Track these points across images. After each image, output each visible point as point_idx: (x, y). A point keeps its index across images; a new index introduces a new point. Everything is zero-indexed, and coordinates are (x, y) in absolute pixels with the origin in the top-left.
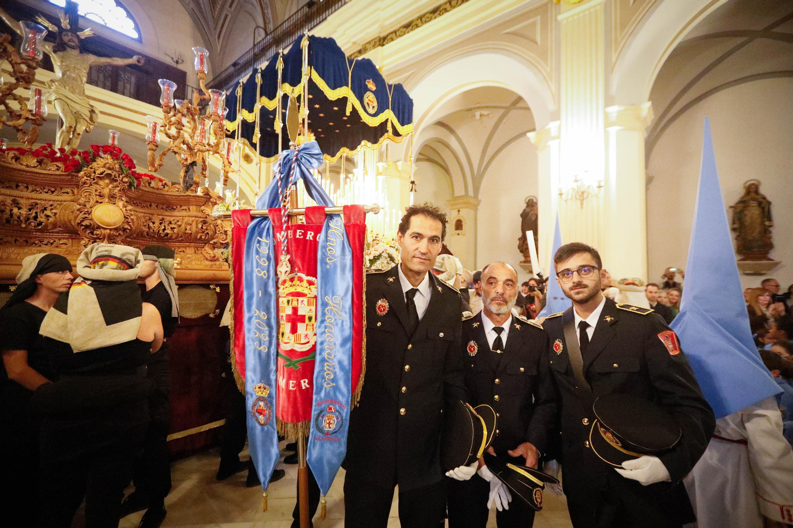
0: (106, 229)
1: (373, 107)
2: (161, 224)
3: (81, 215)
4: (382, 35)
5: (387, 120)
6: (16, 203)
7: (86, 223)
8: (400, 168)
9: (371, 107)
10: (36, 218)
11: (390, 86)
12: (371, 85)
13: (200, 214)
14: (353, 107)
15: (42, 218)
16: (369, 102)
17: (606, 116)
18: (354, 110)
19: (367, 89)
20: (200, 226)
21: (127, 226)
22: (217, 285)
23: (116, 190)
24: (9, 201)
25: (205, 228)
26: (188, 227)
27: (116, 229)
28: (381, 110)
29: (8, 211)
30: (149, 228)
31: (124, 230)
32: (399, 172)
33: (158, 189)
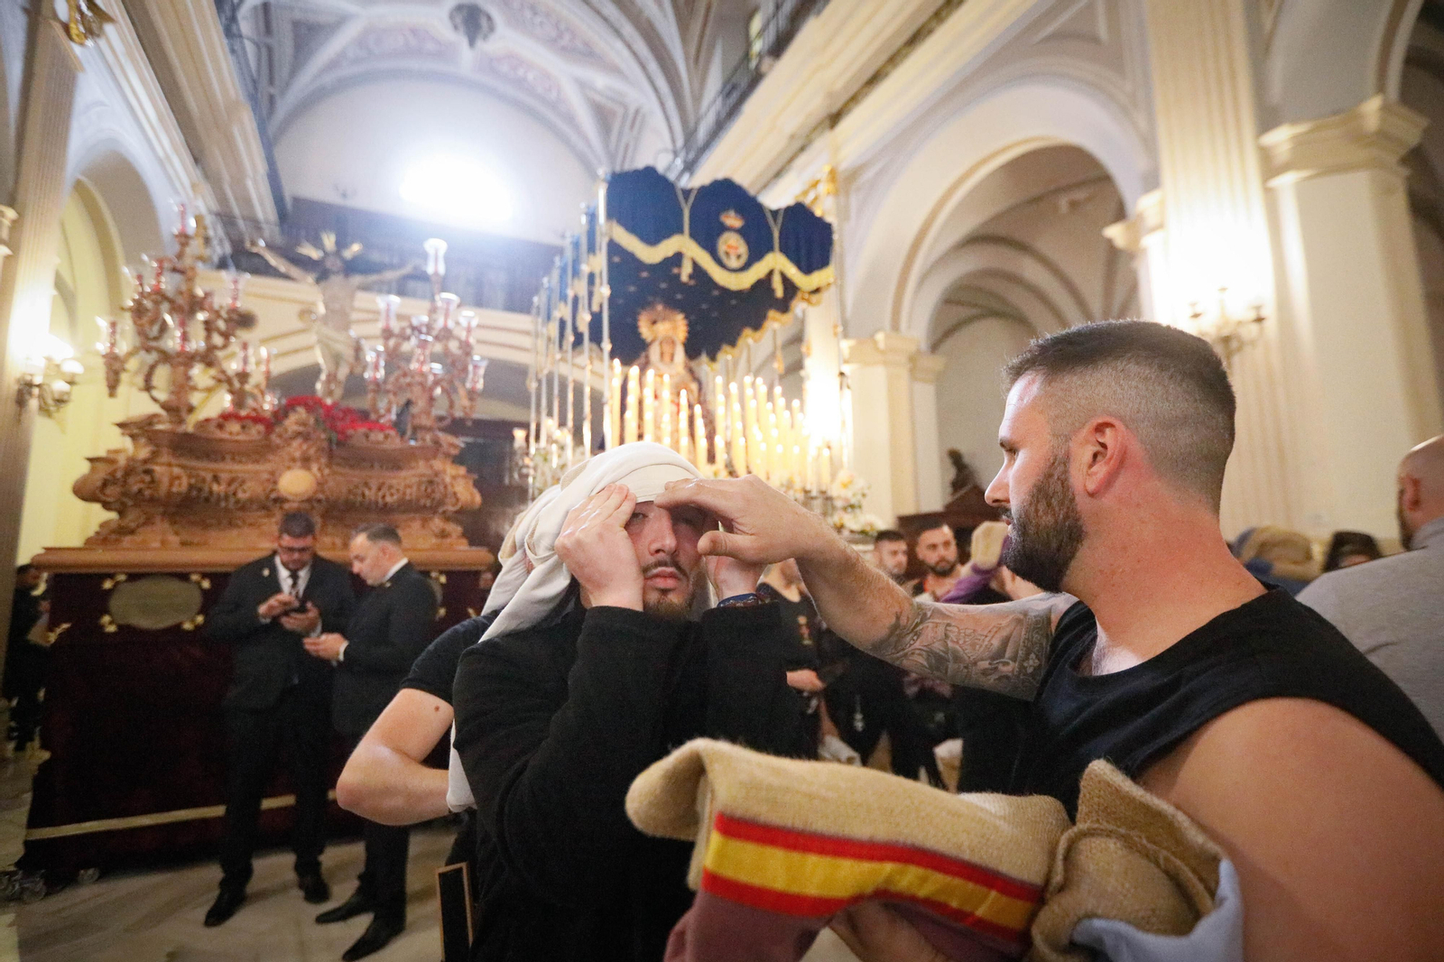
0: (294, 501)
1: (739, 257)
2: (379, 489)
3: (271, 486)
4: (834, 110)
5: (771, 273)
6: (216, 479)
7: (273, 496)
8: (882, 345)
9: (733, 258)
10: (235, 494)
11: (775, 213)
12: (732, 220)
13: (429, 472)
14: (696, 265)
15: (241, 495)
16: (728, 250)
17: (1265, 155)
18: (698, 271)
19: (724, 228)
20: (423, 488)
21: (321, 496)
22: (441, 572)
23: (312, 451)
24: (209, 477)
25: (429, 490)
26: (408, 491)
27: (309, 500)
28: (755, 255)
29: (206, 489)
30: (363, 495)
31: (319, 501)
32: (882, 352)
33: (378, 443)
